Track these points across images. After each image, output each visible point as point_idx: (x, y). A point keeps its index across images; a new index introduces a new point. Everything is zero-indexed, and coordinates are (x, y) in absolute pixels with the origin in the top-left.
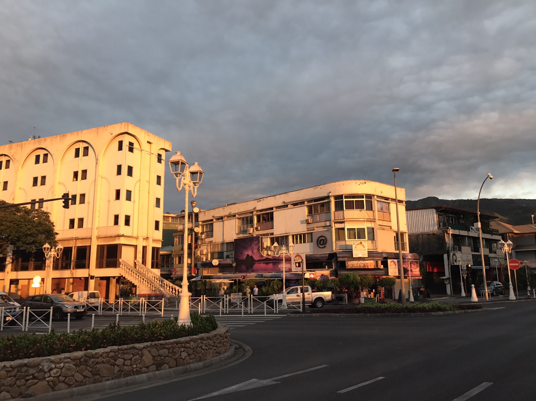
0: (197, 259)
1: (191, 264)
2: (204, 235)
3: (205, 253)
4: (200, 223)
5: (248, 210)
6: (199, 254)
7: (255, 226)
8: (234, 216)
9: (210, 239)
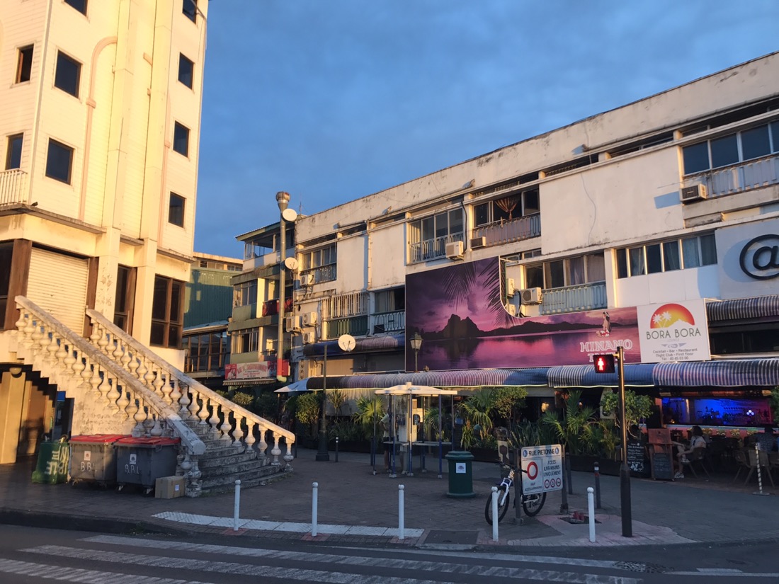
0: (291, 337)
1: (275, 352)
2: (310, 277)
3: (312, 322)
4: (300, 247)
5: (446, 192)
6: (297, 325)
7: (470, 236)
8: (401, 216)
9: (329, 286)
